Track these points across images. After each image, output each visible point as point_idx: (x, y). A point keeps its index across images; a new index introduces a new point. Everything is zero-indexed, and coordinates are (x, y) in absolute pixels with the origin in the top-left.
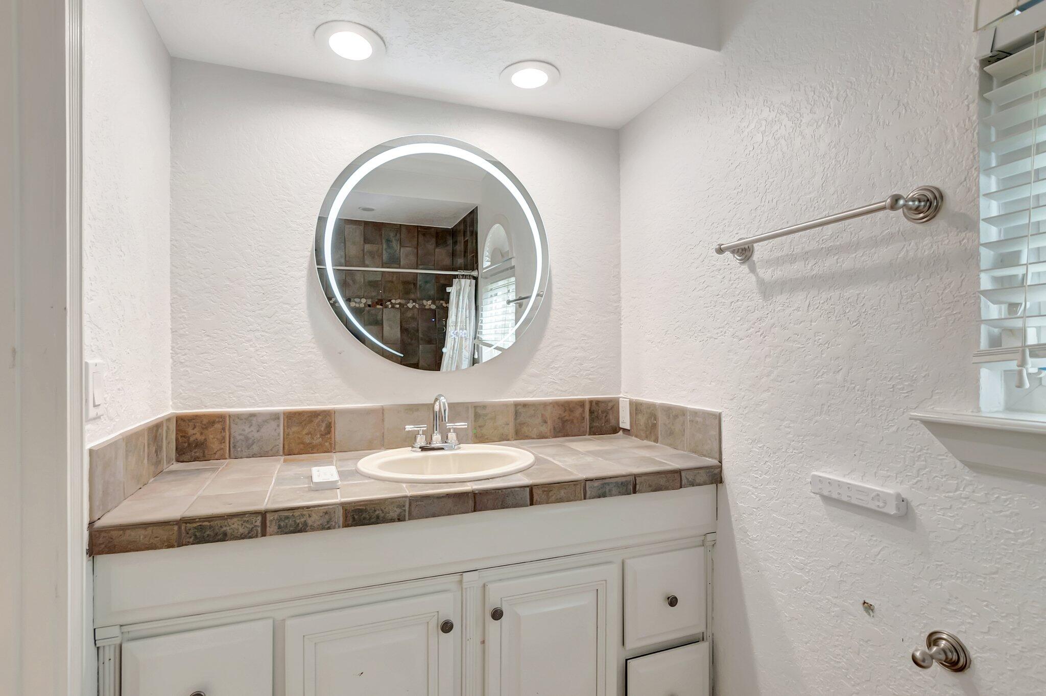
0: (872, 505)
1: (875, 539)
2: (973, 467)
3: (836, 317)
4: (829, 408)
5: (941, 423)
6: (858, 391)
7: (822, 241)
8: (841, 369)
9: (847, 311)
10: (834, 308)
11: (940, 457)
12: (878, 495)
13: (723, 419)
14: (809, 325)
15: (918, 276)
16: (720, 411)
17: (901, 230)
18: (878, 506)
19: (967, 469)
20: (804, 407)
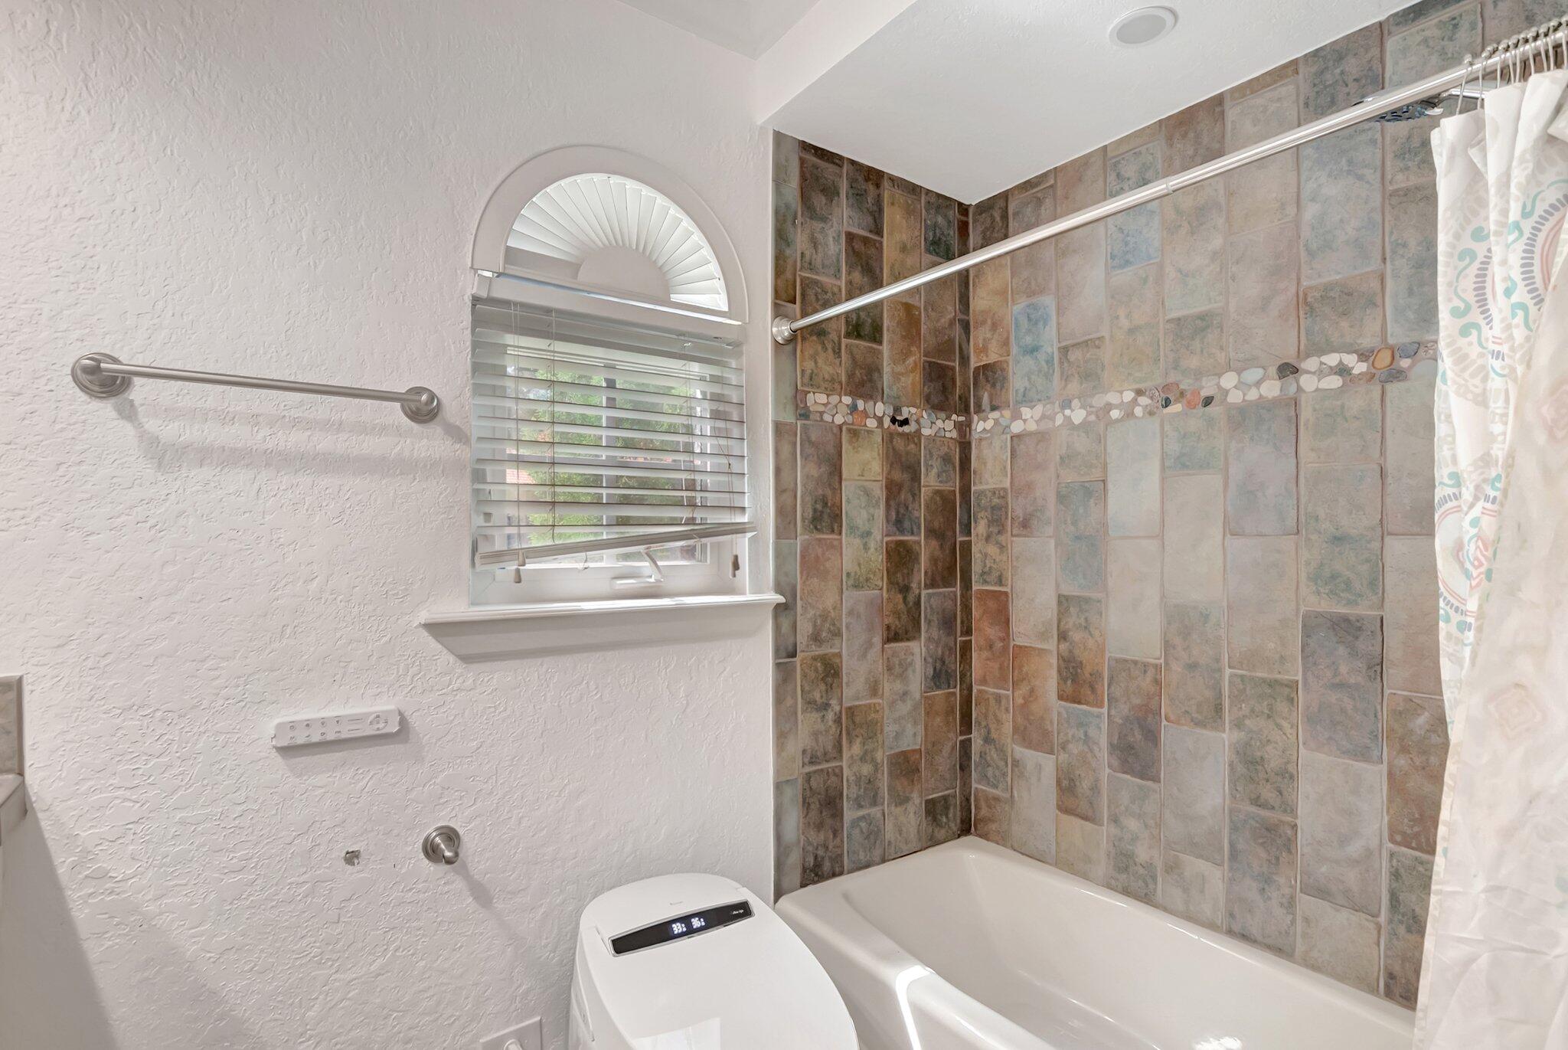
0: (370, 731)
1: (361, 771)
2: (467, 659)
3: (307, 510)
4: (296, 629)
5: (442, 623)
6: (341, 602)
7: (285, 406)
8: (317, 577)
9: (324, 504)
10: (304, 498)
11: (435, 658)
12: (378, 716)
13: (27, 689)
14: (261, 518)
15: (414, 476)
16: (17, 674)
17: (396, 424)
18: (378, 729)
19: (459, 662)
20: (250, 634)
